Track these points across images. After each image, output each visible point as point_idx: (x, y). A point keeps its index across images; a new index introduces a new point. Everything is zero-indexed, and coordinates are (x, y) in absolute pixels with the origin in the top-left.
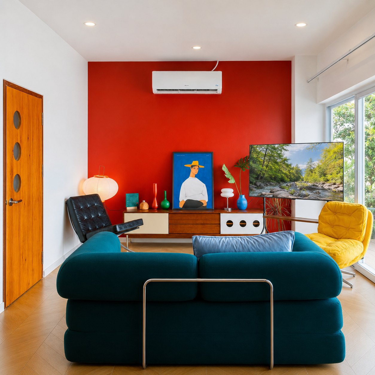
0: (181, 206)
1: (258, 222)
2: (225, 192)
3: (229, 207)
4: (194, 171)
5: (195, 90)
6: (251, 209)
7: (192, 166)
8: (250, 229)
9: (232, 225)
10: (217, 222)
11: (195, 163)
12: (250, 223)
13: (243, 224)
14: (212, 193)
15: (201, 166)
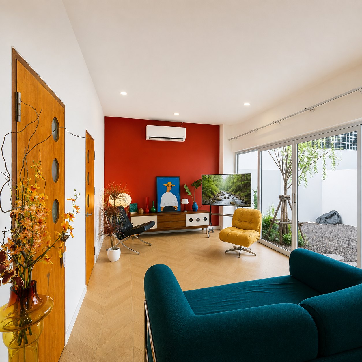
0: (162, 210)
1: (206, 218)
2: (184, 201)
3: (186, 210)
4: (169, 188)
5: (170, 138)
8: (202, 222)
9: (190, 219)
10: (184, 220)
11: (170, 183)
12: (202, 219)
13: (198, 220)
14: (180, 202)
15: (173, 185)
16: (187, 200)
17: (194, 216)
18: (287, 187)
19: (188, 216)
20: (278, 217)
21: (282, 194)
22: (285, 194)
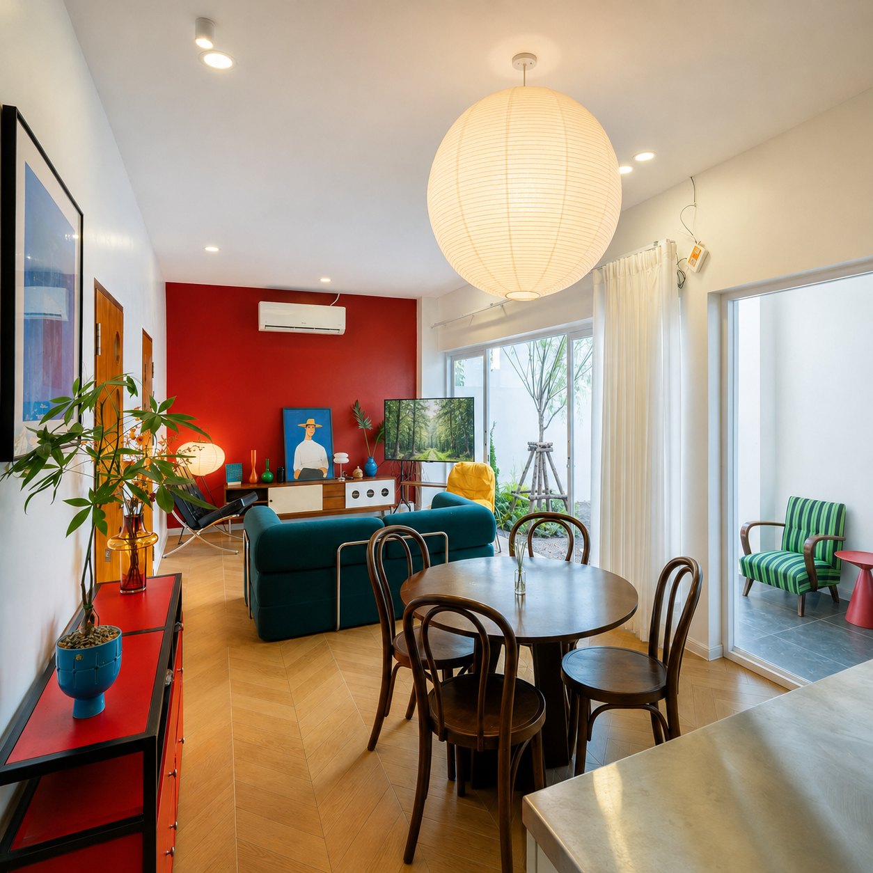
0: (296, 477)
1: (387, 490)
2: (340, 457)
3: (343, 476)
4: (310, 432)
5: (314, 329)
6: (380, 475)
7: (307, 425)
8: (378, 500)
9: (358, 496)
10: (341, 494)
11: (311, 421)
12: (378, 493)
13: (371, 493)
14: (331, 459)
15: (318, 426)
16: (347, 455)
17: (363, 486)
18: (545, 426)
19: (350, 487)
20: (528, 485)
21: (536, 440)
22: (541, 440)
